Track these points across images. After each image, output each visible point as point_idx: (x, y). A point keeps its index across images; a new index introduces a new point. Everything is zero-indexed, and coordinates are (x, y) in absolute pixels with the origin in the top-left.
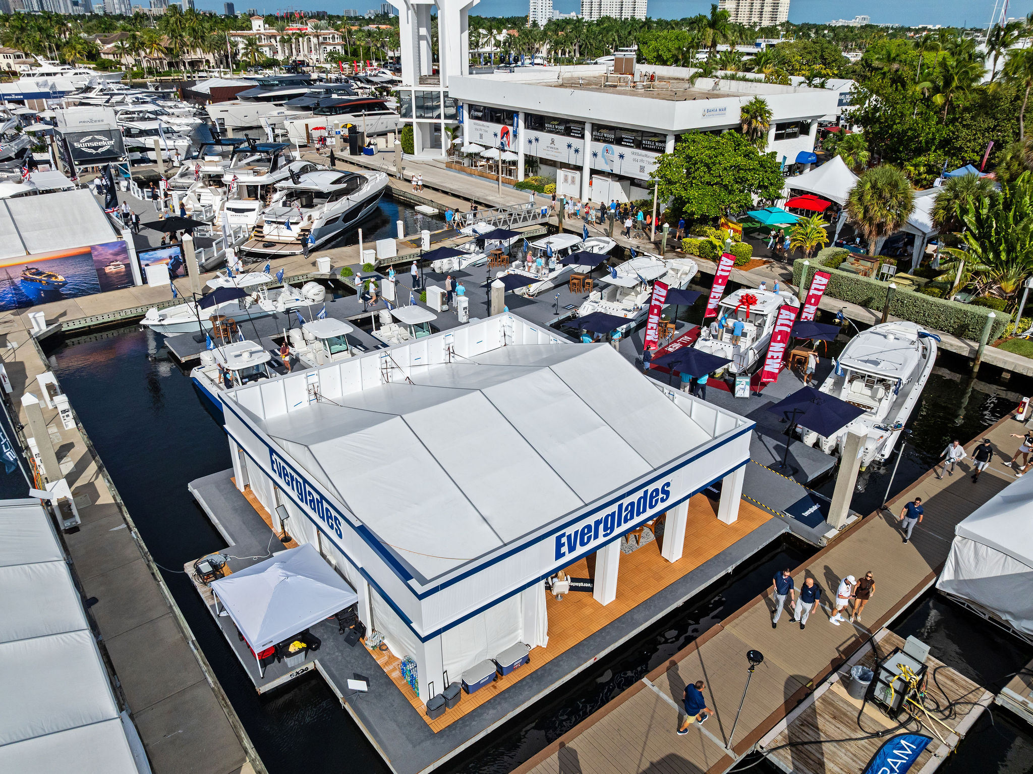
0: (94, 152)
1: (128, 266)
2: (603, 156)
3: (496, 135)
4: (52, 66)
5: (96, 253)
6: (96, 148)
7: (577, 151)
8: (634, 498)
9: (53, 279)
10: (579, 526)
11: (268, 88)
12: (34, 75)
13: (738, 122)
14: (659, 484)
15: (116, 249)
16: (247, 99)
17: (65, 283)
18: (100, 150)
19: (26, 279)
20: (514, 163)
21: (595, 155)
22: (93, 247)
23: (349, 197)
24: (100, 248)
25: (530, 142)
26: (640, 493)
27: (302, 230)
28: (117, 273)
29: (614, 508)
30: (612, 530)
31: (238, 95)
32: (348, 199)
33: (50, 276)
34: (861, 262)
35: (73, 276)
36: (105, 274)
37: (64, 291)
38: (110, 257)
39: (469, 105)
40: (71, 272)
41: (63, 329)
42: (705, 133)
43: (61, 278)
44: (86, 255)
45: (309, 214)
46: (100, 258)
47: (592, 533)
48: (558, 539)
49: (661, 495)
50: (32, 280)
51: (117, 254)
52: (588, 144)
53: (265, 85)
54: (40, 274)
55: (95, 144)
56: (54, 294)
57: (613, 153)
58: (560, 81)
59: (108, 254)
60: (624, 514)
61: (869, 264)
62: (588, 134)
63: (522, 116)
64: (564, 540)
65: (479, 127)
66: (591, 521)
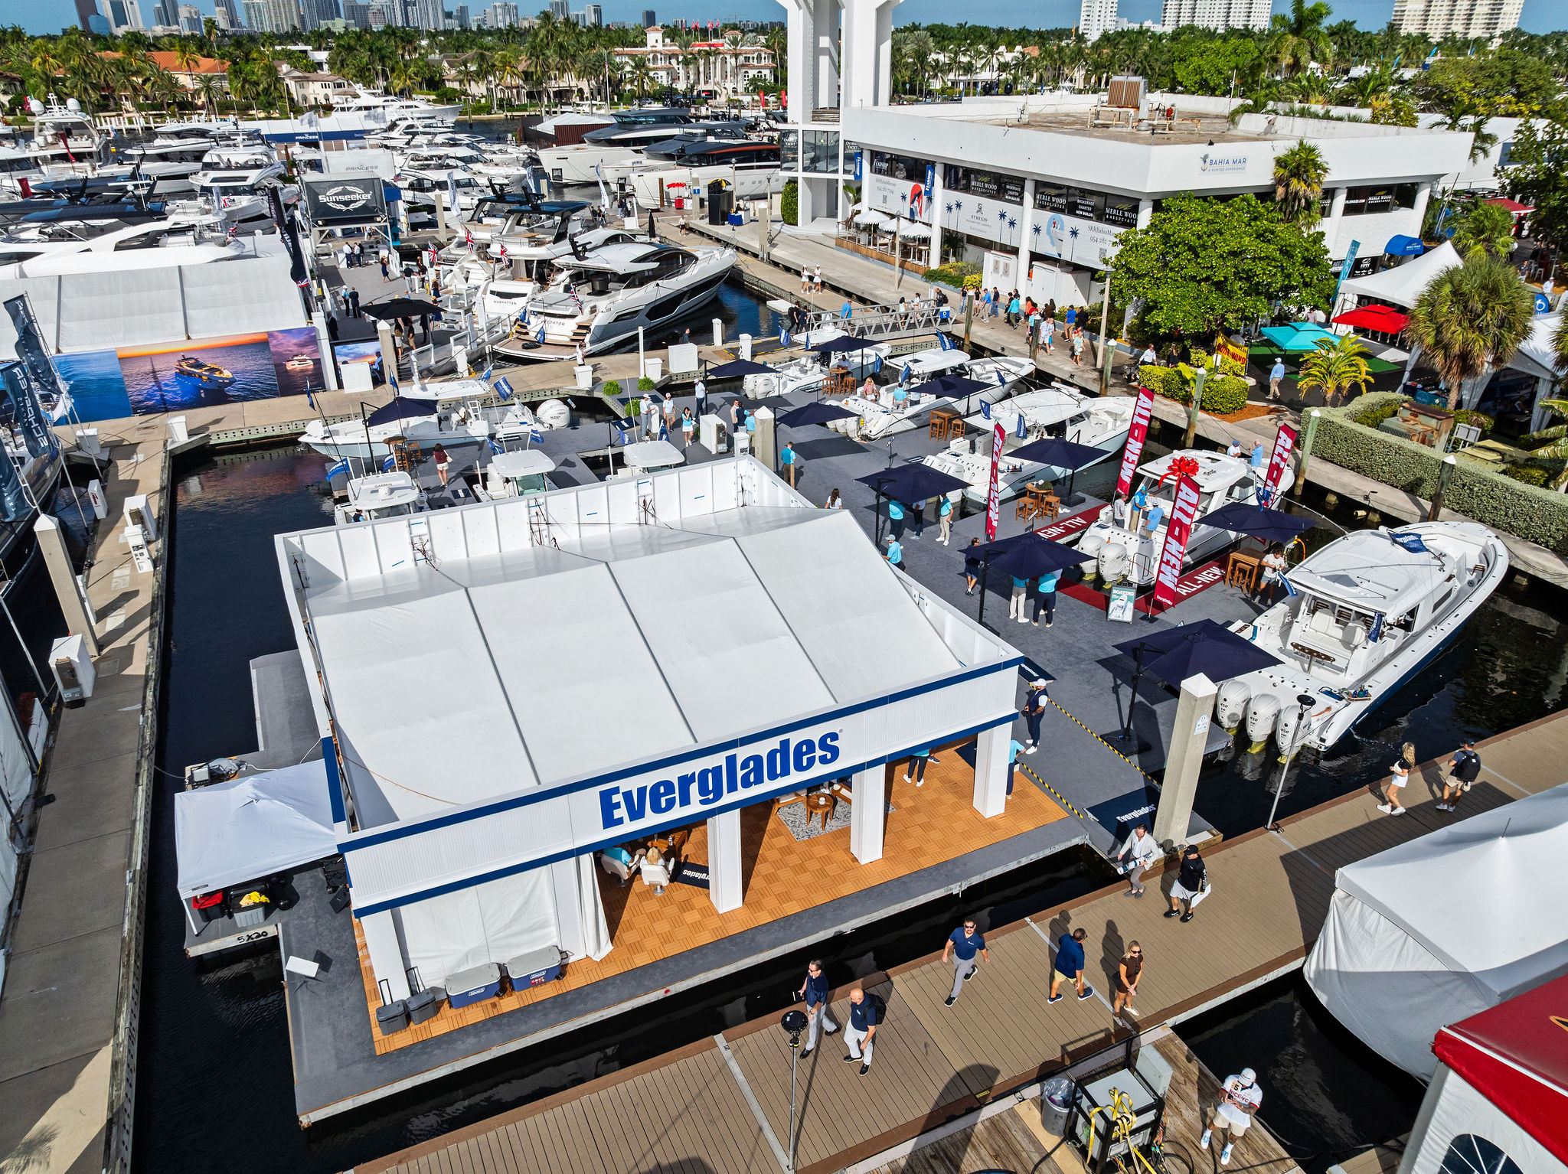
0: (344, 208)
1: (317, 362)
2: (1049, 233)
3: (904, 197)
4: (372, 97)
5: (274, 342)
6: (347, 203)
7: (1012, 223)
8: (763, 748)
9: (217, 374)
10: (649, 780)
11: (628, 127)
12: (349, 109)
13: (1270, 182)
14: (815, 733)
15: (303, 338)
16: (596, 142)
17: (232, 381)
18: (352, 207)
20: (926, 241)
21: (1037, 230)
22: (270, 334)
23: (659, 282)
24: (280, 336)
25: (949, 208)
26: (774, 743)
27: (580, 327)
29: (719, 760)
30: (718, 795)
31: (586, 136)
32: (658, 285)
34: (1421, 418)
35: (243, 372)
36: (287, 371)
37: (230, 391)
38: (295, 349)
39: (872, 152)
40: (240, 365)
41: (212, 442)
42: (1205, 199)
44: (261, 345)
45: (592, 304)
46: (280, 349)
47: (677, 795)
48: (606, 797)
49: (819, 753)
51: (303, 345)
52: (1028, 213)
53: (625, 123)
54: (199, 366)
55: (346, 198)
56: (217, 394)
57: (1062, 228)
58: (1025, 118)
59: (291, 344)
60: (740, 773)
61: (1433, 423)
62: (1028, 198)
63: (939, 169)
64: (617, 798)
65: (882, 186)
66: (672, 774)
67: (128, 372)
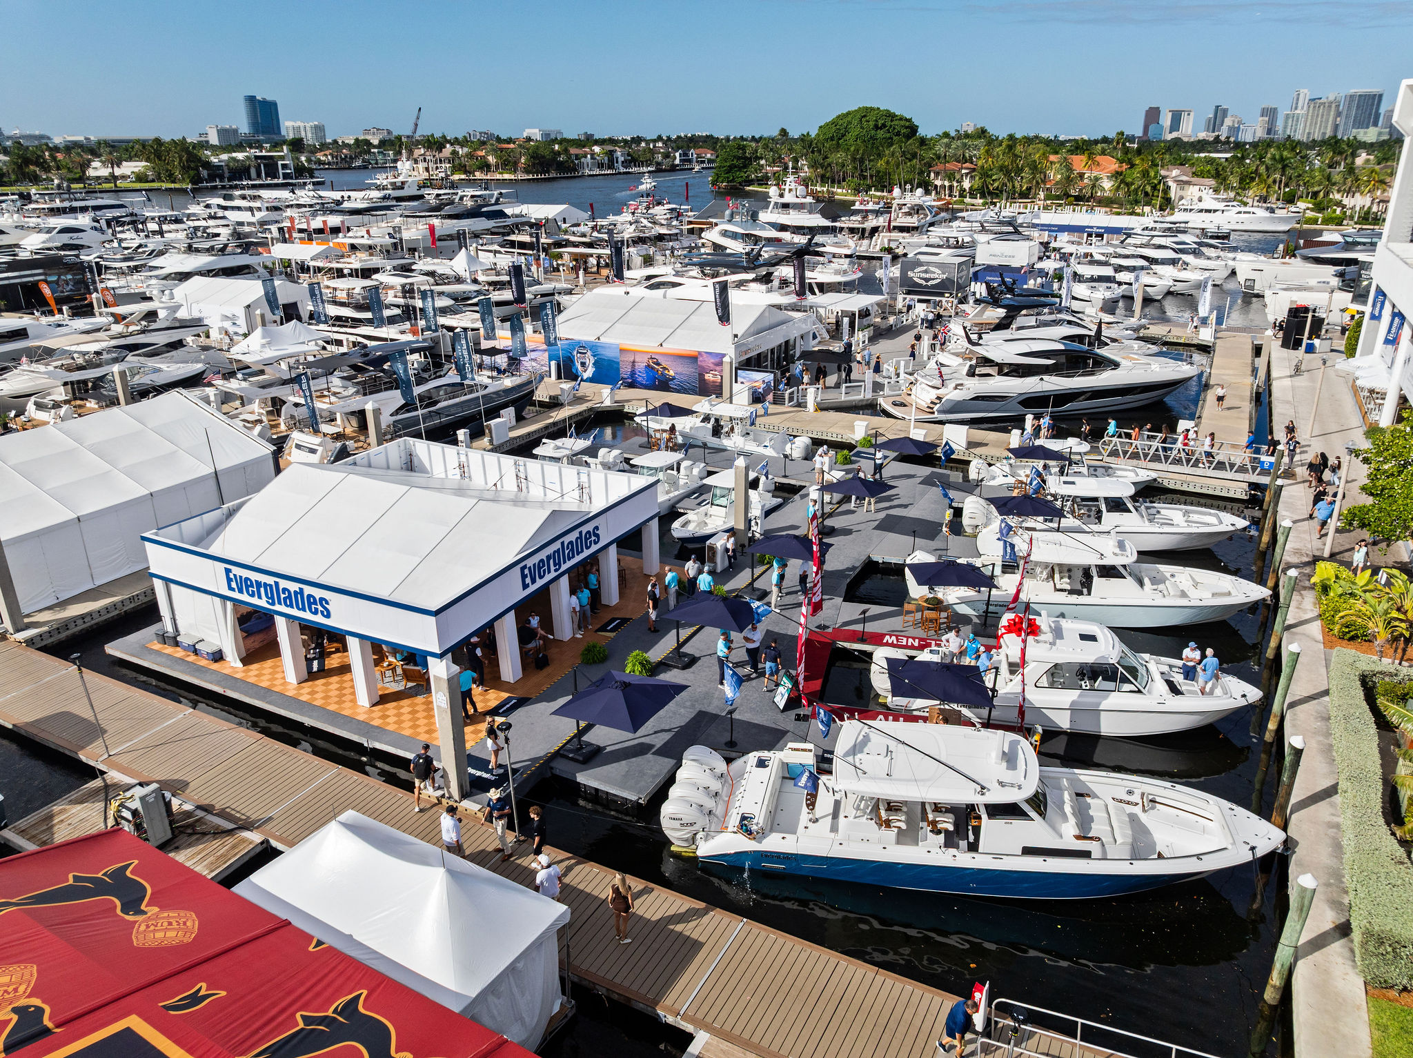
0: (924, 283)
1: (721, 378)
6: (927, 280)
8: (291, 586)
14: (318, 593)
16: (1306, 258)
17: (674, 378)
18: (930, 283)
19: (648, 366)
22: (700, 353)
23: (1049, 378)
24: (705, 355)
28: (713, 382)
30: (274, 603)
32: (1042, 379)
33: (665, 368)
35: (681, 374)
36: (704, 380)
37: (672, 386)
38: (711, 365)
40: (680, 369)
41: (624, 411)
43: (672, 373)
44: (693, 359)
47: (255, 591)
48: (229, 572)
49: (319, 607)
50: (653, 368)
54: (658, 364)
55: (927, 276)
59: (709, 362)
60: (283, 596)
66: (254, 576)
67: (622, 359)
